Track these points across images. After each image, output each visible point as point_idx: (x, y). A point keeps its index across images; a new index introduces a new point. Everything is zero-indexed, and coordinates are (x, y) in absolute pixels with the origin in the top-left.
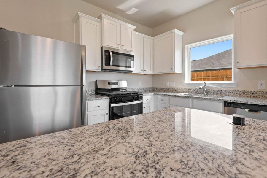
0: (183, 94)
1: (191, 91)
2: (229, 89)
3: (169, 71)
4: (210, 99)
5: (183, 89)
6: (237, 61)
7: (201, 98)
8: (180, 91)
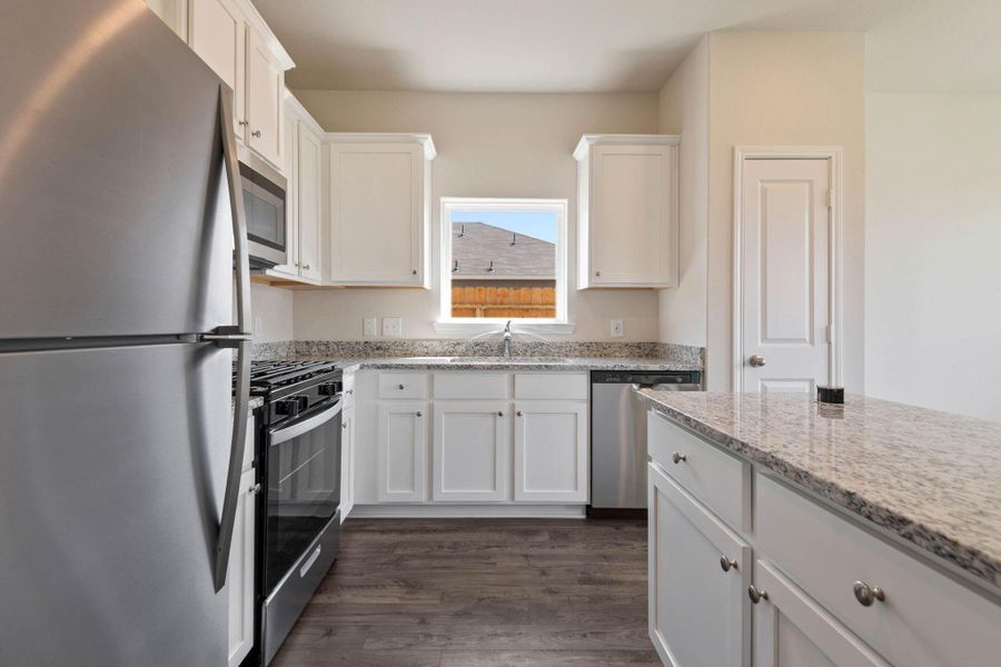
0: (447, 360)
1: (461, 348)
2: (558, 340)
3: (406, 279)
4: (563, 368)
5: (435, 343)
6: (594, 271)
7: (539, 367)
8: (426, 350)
